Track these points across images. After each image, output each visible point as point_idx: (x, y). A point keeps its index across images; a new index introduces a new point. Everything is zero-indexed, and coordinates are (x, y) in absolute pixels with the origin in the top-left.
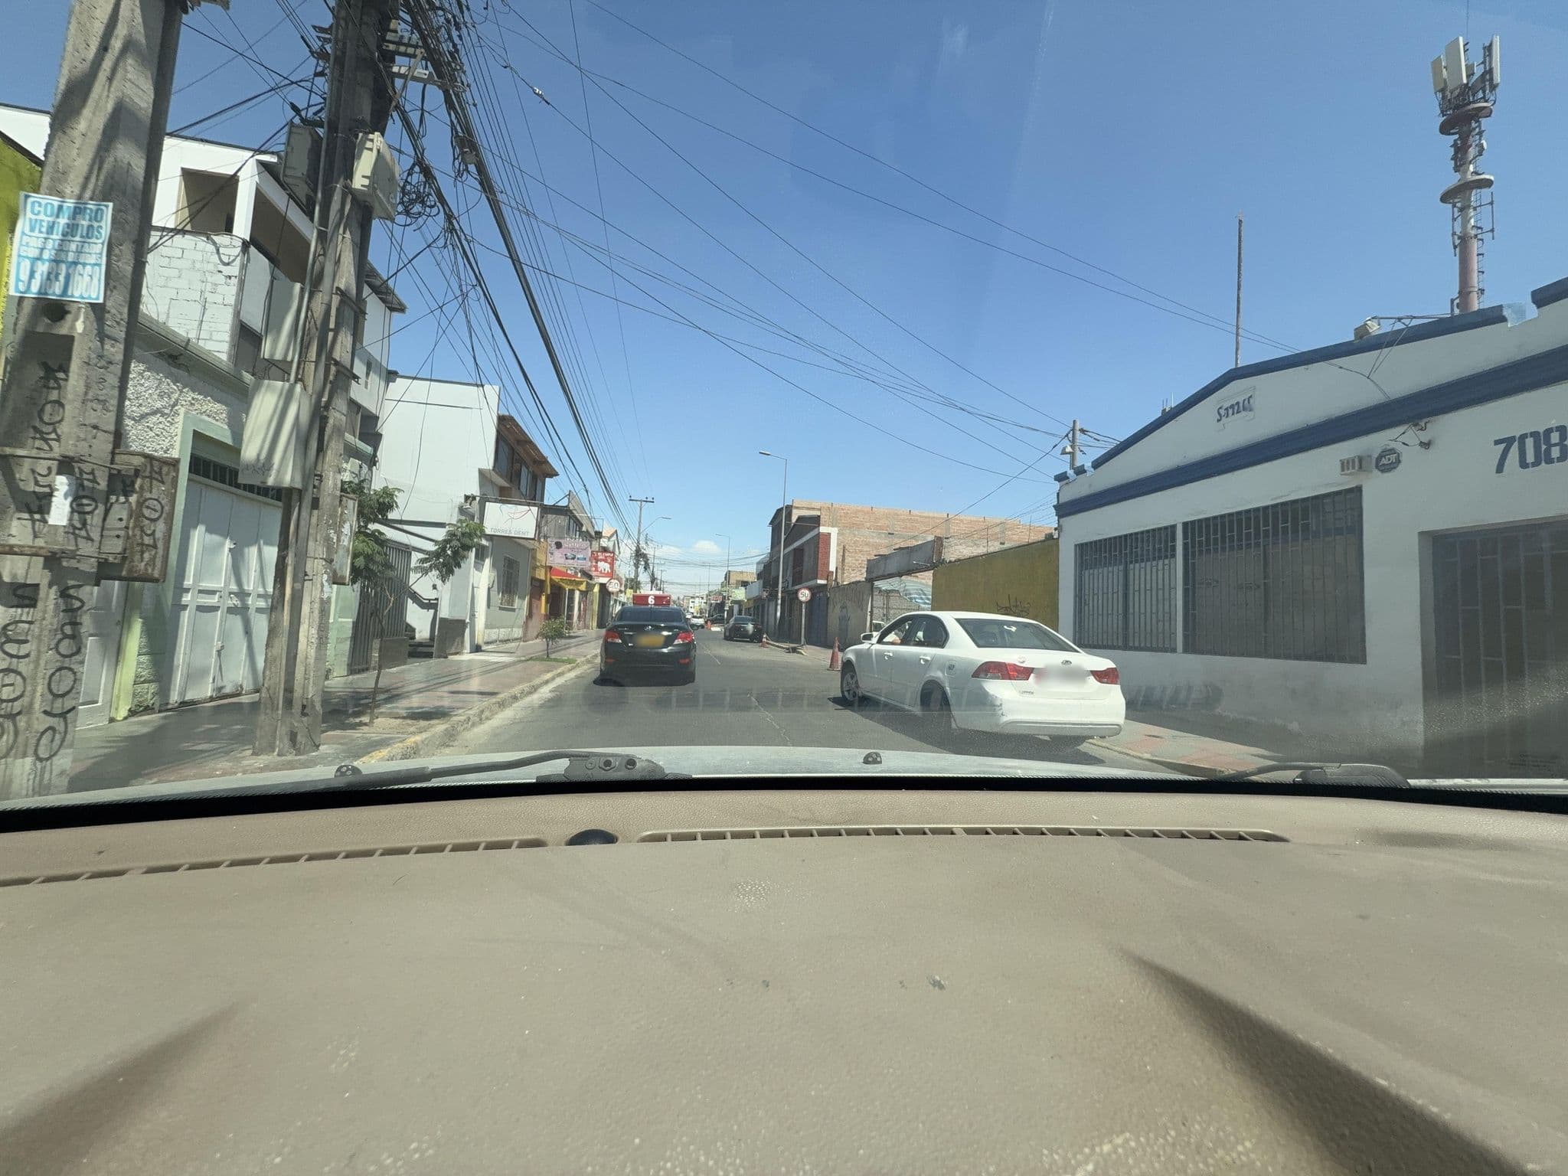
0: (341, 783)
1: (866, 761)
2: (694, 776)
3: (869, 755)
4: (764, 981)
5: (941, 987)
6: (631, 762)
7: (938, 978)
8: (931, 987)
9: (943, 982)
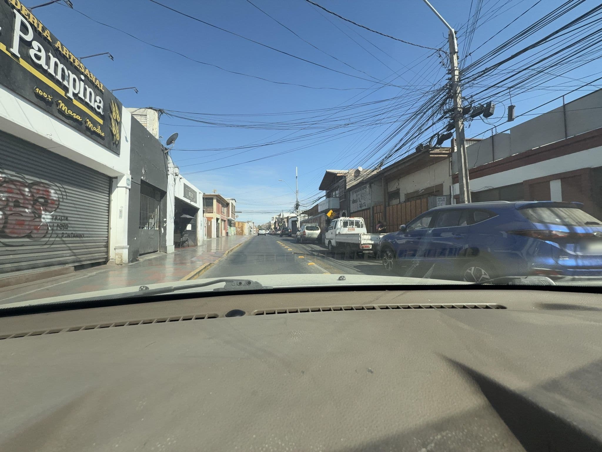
0: (141, 293)
1: (339, 279)
2: (273, 287)
3: (341, 277)
4: (302, 371)
5: (372, 372)
6: (249, 282)
7: (370, 369)
8: (368, 372)
9: (372, 370)
